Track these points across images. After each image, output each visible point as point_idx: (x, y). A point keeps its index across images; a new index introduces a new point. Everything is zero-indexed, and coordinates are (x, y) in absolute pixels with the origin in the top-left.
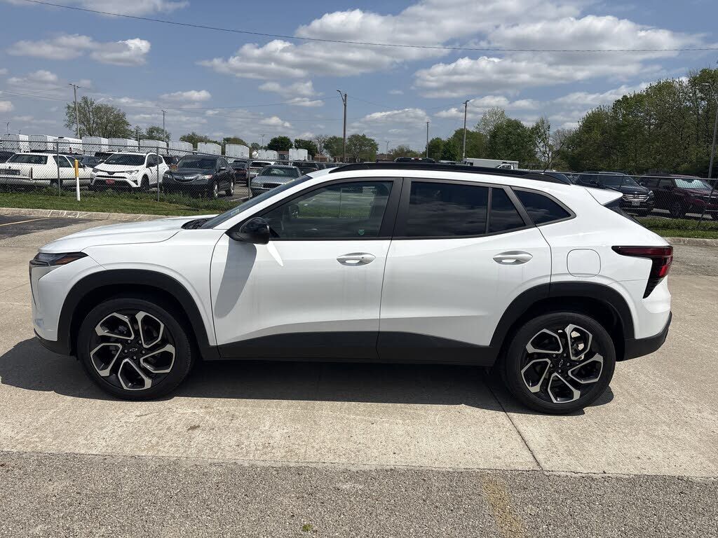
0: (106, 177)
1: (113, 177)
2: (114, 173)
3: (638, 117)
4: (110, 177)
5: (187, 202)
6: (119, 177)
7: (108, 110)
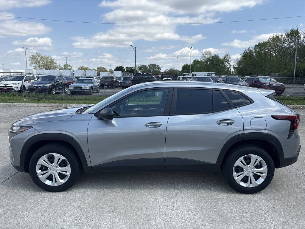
0: (4, 86)
1: (7, 87)
2: (7, 85)
3: (265, 51)
4: (6, 87)
5: (36, 96)
6: (10, 87)
7: (47, 58)
